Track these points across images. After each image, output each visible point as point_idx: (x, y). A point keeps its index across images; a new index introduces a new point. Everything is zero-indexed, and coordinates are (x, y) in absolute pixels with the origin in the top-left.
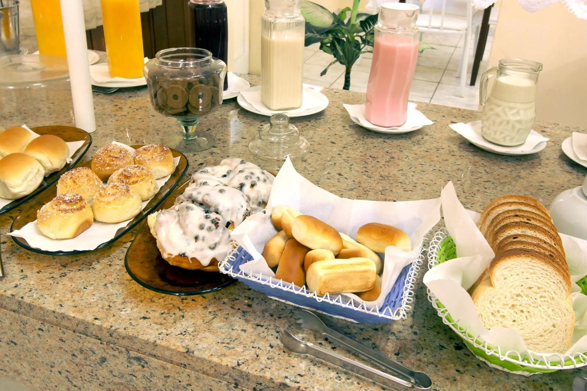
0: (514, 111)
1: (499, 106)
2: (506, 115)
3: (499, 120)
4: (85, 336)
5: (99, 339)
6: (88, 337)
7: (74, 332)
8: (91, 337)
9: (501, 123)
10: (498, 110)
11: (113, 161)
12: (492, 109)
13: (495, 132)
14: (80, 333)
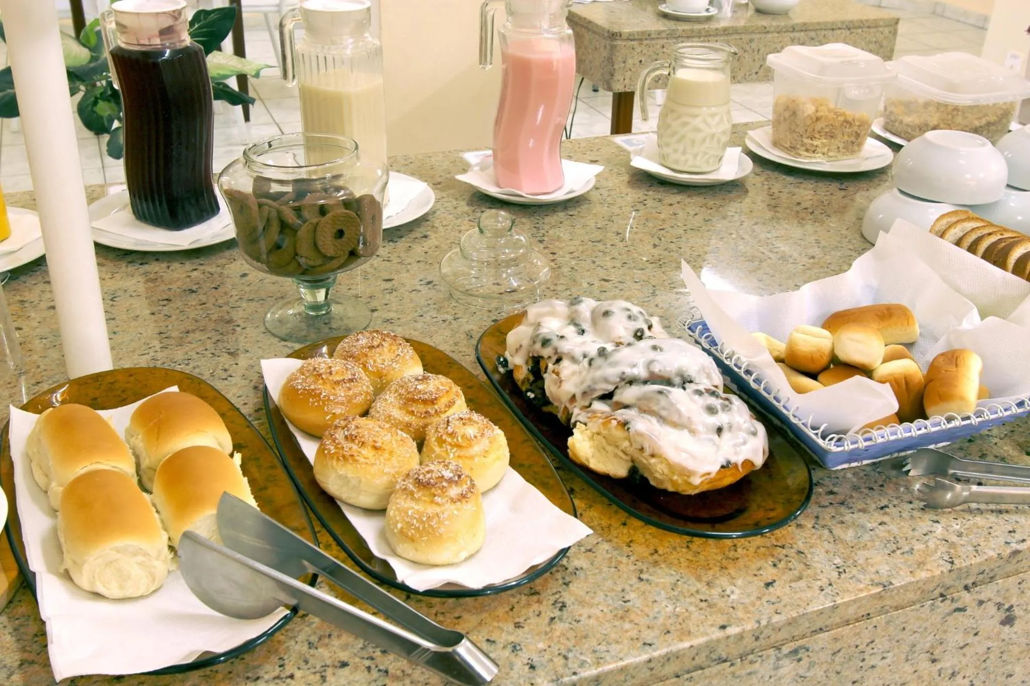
0: (717, 118)
1: (696, 116)
2: (708, 125)
3: (699, 136)
4: (700, 672)
5: (725, 661)
6: (706, 670)
7: (678, 676)
8: (709, 666)
9: (704, 141)
10: (697, 122)
11: (350, 389)
12: (685, 124)
13: (696, 156)
14: (688, 672)
